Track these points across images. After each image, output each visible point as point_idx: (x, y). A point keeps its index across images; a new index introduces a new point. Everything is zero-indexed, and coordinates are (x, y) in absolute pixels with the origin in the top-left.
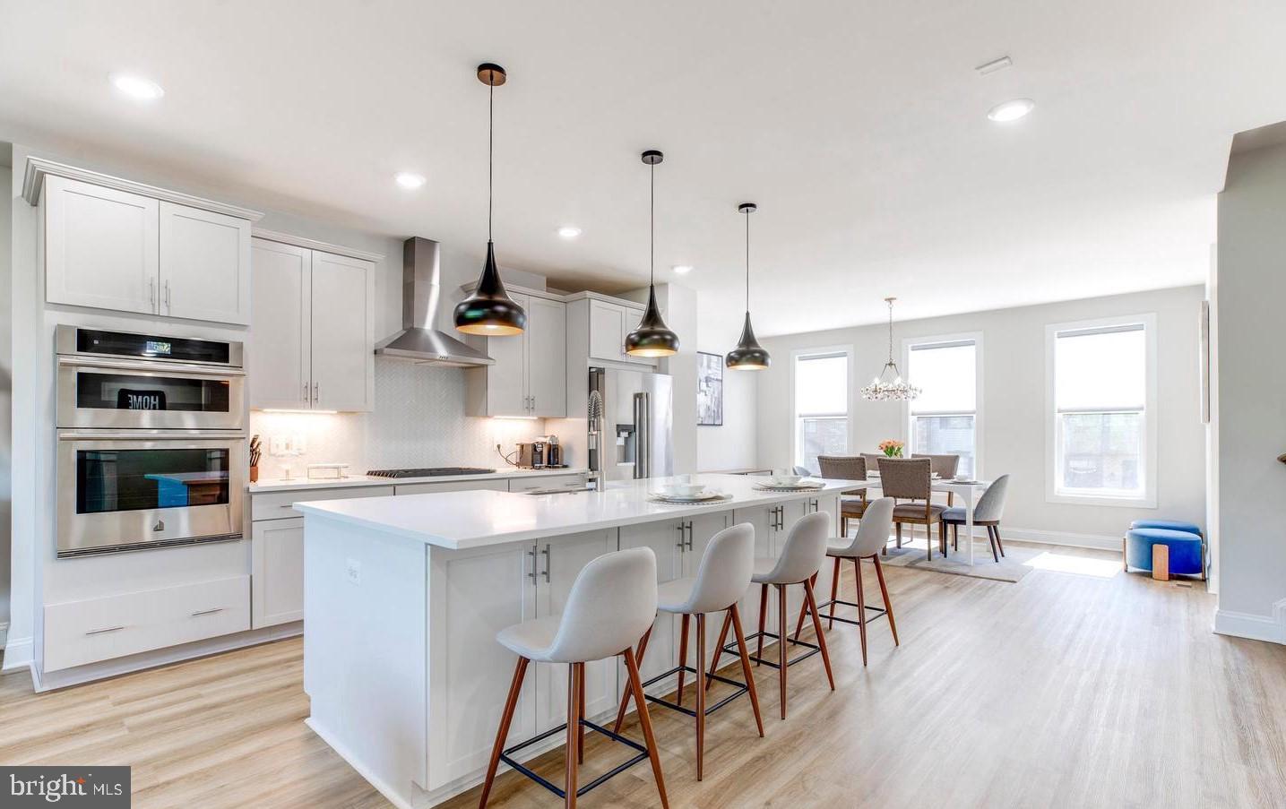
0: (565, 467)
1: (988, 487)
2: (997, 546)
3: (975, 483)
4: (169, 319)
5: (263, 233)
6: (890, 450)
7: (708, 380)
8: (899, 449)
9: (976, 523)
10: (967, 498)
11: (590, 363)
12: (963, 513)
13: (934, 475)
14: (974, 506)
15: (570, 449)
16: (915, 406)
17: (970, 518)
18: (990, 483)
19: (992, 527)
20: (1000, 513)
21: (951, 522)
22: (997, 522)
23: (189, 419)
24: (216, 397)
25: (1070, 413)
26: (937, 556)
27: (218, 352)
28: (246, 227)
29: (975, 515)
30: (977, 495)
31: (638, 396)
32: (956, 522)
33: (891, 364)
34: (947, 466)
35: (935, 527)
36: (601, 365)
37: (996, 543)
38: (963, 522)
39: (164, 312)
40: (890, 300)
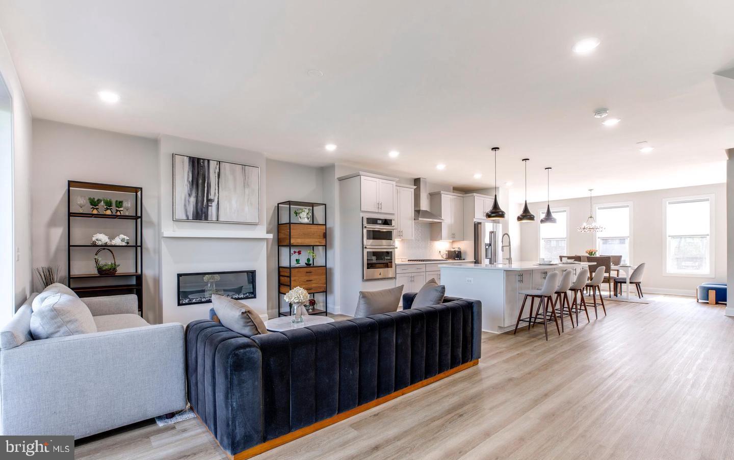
0: (464, 259)
1: (635, 268)
2: (640, 294)
3: (630, 267)
4: (381, 213)
5: (398, 184)
6: (591, 253)
8: (595, 253)
9: (631, 283)
10: (627, 272)
11: (475, 220)
12: (625, 279)
13: (611, 263)
14: (630, 277)
15: (465, 253)
16: (599, 234)
17: (628, 281)
18: (636, 267)
19: (638, 285)
20: (641, 279)
21: (619, 282)
22: (640, 283)
23: (384, 242)
24: (388, 236)
25: (673, 237)
26: (614, 297)
28: (394, 183)
29: (630, 279)
30: (631, 272)
31: (491, 233)
32: (621, 283)
33: (591, 217)
34: (617, 260)
35: (612, 284)
36: (480, 221)
37: (640, 293)
38: (625, 282)
39: (380, 211)
40: (591, 190)
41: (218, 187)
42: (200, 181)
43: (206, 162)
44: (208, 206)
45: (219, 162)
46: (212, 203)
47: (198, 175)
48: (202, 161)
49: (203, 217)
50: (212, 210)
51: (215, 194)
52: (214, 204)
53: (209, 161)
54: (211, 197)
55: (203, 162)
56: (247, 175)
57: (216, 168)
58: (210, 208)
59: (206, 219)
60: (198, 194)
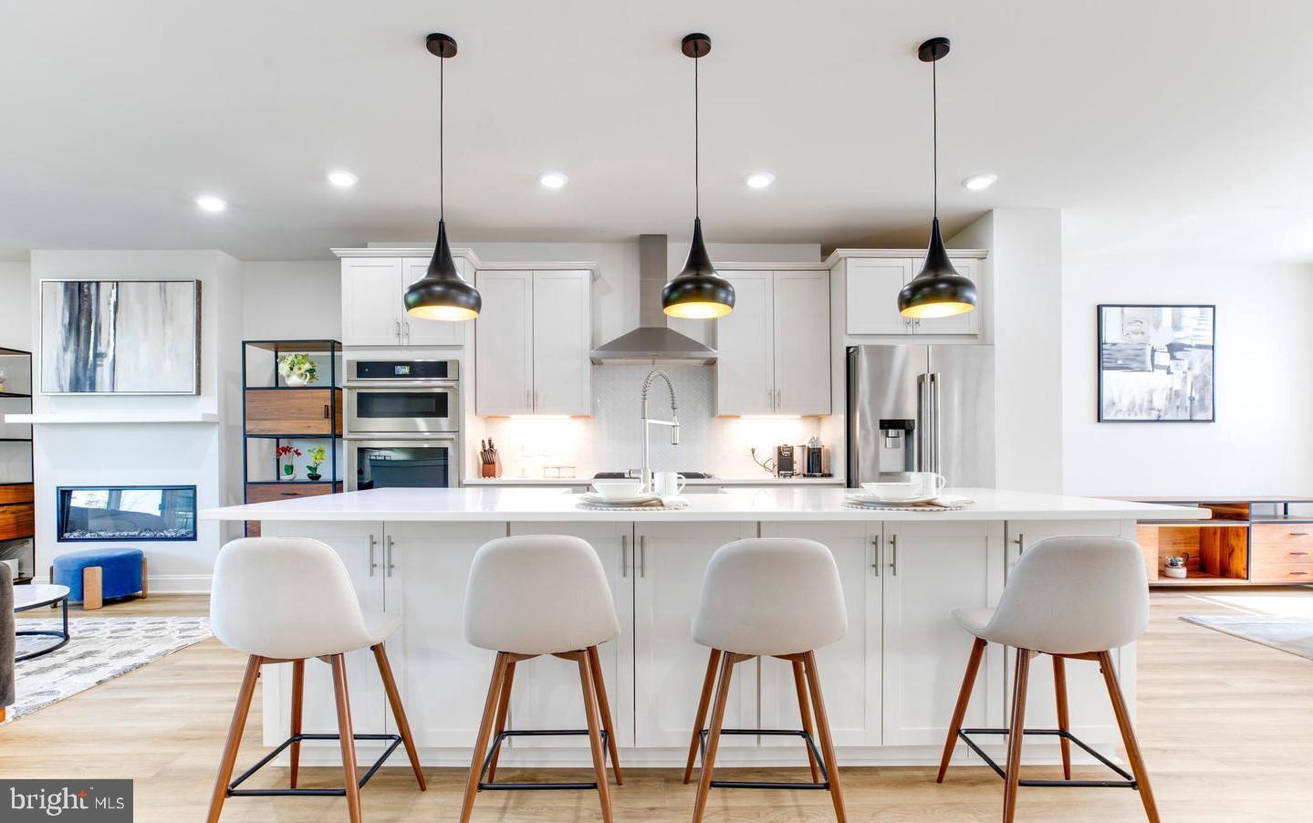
0: (828, 475)
7: (1173, 349)
11: (849, 341)
15: (834, 453)
23: (421, 423)
24: (437, 406)
27: (440, 369)
31: (923, 379)
36: (864, 343)
39: (406, 343)
41: (115, 329)
42: (83, 323)
43: (93, 287)
44: (95, 366)
45: (117, 282)
46: (102, 361)
47: (79, 312)
48: (86, 286)
49: (88, 387)
50: (103, 374)
51: (109, 341)
52: (107, 362)
53: (98, 283)
54: (101, 349)
55: (89, 289)
56: (169, 300)
57: (111, 295)
58: (99, 369)
59: (93, 387)
60: (78, 346)
